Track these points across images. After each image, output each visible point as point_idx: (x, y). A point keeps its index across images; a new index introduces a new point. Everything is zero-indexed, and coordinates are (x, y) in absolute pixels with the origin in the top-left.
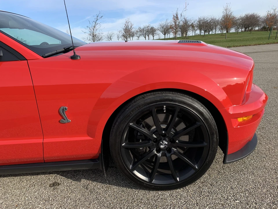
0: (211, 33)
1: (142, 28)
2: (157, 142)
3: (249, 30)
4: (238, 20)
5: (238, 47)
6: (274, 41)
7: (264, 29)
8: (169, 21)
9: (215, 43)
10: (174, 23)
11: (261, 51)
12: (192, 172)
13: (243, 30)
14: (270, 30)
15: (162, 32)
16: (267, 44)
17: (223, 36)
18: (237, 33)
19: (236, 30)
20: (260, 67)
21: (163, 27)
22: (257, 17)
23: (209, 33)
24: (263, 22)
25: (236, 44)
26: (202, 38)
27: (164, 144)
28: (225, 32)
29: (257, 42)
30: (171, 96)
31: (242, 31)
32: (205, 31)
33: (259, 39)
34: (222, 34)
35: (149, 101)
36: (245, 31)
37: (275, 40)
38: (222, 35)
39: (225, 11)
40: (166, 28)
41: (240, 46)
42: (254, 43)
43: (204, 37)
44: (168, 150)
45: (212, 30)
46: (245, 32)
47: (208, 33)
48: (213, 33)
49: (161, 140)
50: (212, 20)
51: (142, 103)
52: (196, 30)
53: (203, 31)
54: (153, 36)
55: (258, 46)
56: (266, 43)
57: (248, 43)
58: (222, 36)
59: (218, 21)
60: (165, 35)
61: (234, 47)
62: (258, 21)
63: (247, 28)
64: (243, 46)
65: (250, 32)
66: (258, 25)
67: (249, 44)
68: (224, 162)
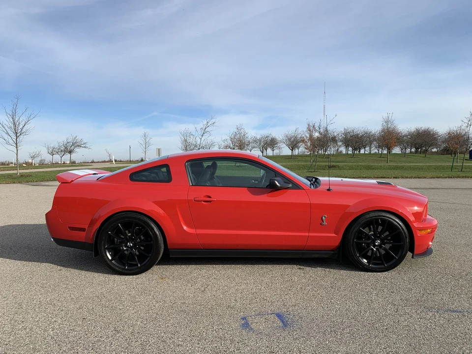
0: (362, 151)
1: (258, 138)
2: (374, 241)
3: (422, 150)
4: (406, 136)
5: (408, 179)
6: (458, 173)
7: (446, 151)
8: (300, 131)
9: (373, 169)
10: (308, 135)
11: (440, 187)
12: (394, 261)
13: (413, 150)
14: (455, 154)
15: (288, 146)
16: (449, 178)
17: (383, 159)
18: (404, 155)
19: (402, 150)
20: (437, 207)
21: (290, 140)
22: (434, 134)
23: (360, 151)
24: (443, 142)
25: (406, 175)
26: (350, 159)
27: (378, 242)
28: (385, 152)
29: (434, 174)
30: (384, 214)
31: (411, 152)
32: (355, 149)
33: (437, 168)
34: (381, 155)
35: (372, 216)
36: (416, 152)
37: (461, 172)
38: (381, 157)
39: (385, 124)
40: (294, 140)
41: (411, 178)
42: (430, 174)
43: (352, 158)
44: (380, 246)
45: (365, 148)
46: (417, 155)
47: (358, 152)
48: (366, 152)
49: (376, 240)
50: (366, 133)
51: (368, 217)
52: (340, 146)
53: (350, 149)
54: (273, 151)
55: (436, 179)
56: (447, 176)
57: (422, 174)
58: (381, 159)
59: (373, 135)
60: (292, 150)
61: (403, 178)
62: (436, 139)
63: (419, 149)
64: (415, 178)
65: (424, 155)
66: (436, 146)
67: (424, 176)
68: (413, 257)
